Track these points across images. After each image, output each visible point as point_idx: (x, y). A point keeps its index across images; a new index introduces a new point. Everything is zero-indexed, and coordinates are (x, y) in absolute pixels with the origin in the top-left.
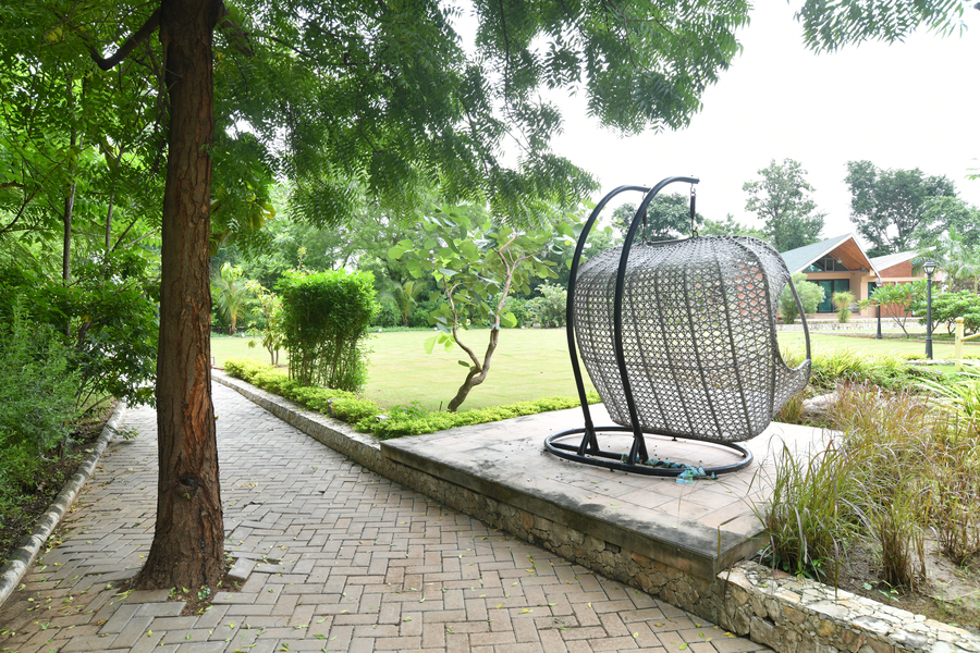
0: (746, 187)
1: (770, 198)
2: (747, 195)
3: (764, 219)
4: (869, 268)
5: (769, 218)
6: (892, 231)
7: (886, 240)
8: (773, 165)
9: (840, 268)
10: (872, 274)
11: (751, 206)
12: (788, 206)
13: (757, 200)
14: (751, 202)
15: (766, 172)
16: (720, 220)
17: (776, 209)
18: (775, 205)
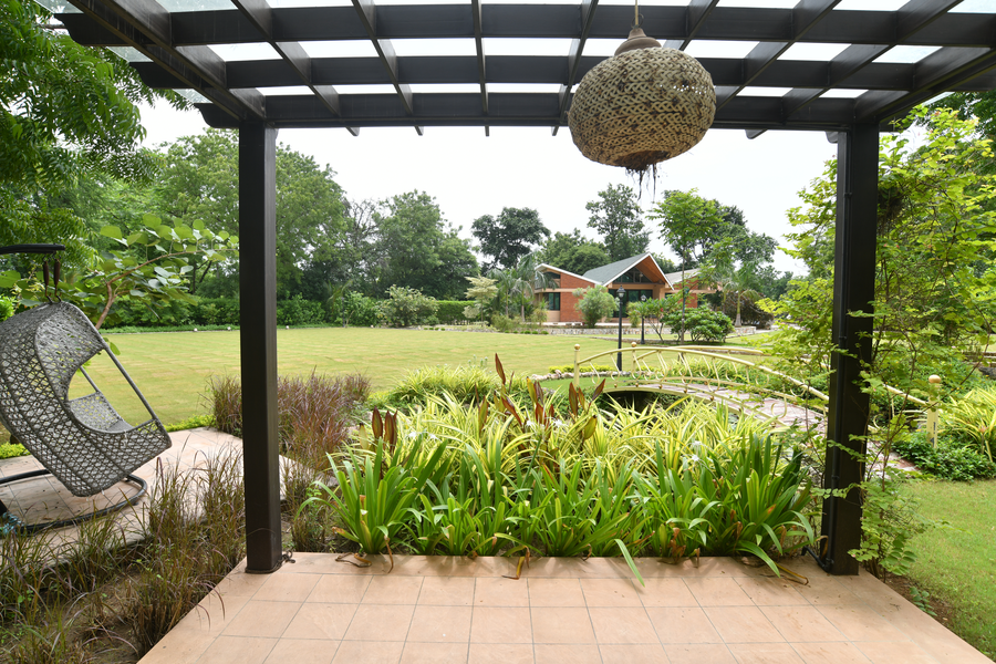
0: (589, 206)
1: (607, 217)
2: (589, 214)
3: (604, 235)
4: (664, 282)
5: (606, 234)
6: (698, 250)
7: (693, 257)
8: (610, 189)
9: (645, 280)
10: (667, 287)
11: (592, 222)
12: (623, 225)
13: (598, 218)
14: (593, 220)
15: (602, 195)
16: (568, 233)
17: (613, 226)
18: (612, 222)
